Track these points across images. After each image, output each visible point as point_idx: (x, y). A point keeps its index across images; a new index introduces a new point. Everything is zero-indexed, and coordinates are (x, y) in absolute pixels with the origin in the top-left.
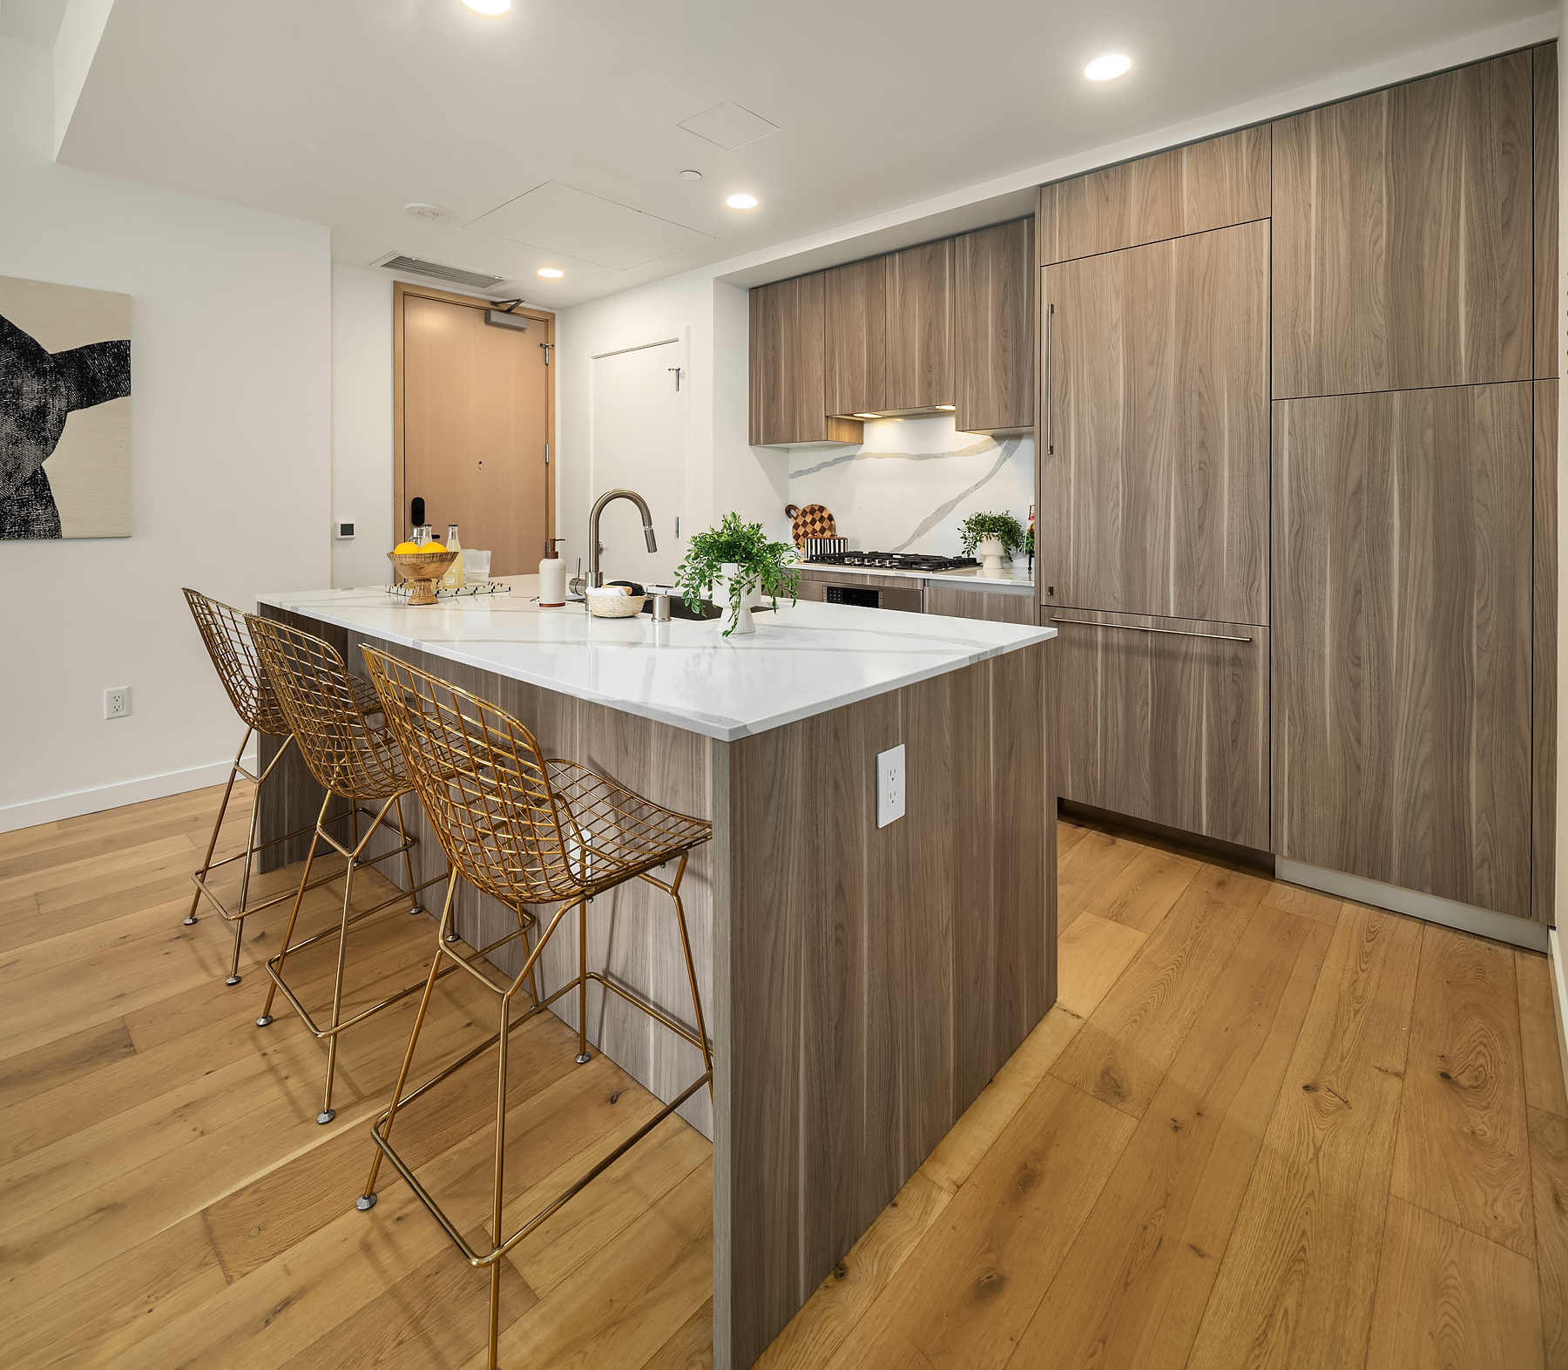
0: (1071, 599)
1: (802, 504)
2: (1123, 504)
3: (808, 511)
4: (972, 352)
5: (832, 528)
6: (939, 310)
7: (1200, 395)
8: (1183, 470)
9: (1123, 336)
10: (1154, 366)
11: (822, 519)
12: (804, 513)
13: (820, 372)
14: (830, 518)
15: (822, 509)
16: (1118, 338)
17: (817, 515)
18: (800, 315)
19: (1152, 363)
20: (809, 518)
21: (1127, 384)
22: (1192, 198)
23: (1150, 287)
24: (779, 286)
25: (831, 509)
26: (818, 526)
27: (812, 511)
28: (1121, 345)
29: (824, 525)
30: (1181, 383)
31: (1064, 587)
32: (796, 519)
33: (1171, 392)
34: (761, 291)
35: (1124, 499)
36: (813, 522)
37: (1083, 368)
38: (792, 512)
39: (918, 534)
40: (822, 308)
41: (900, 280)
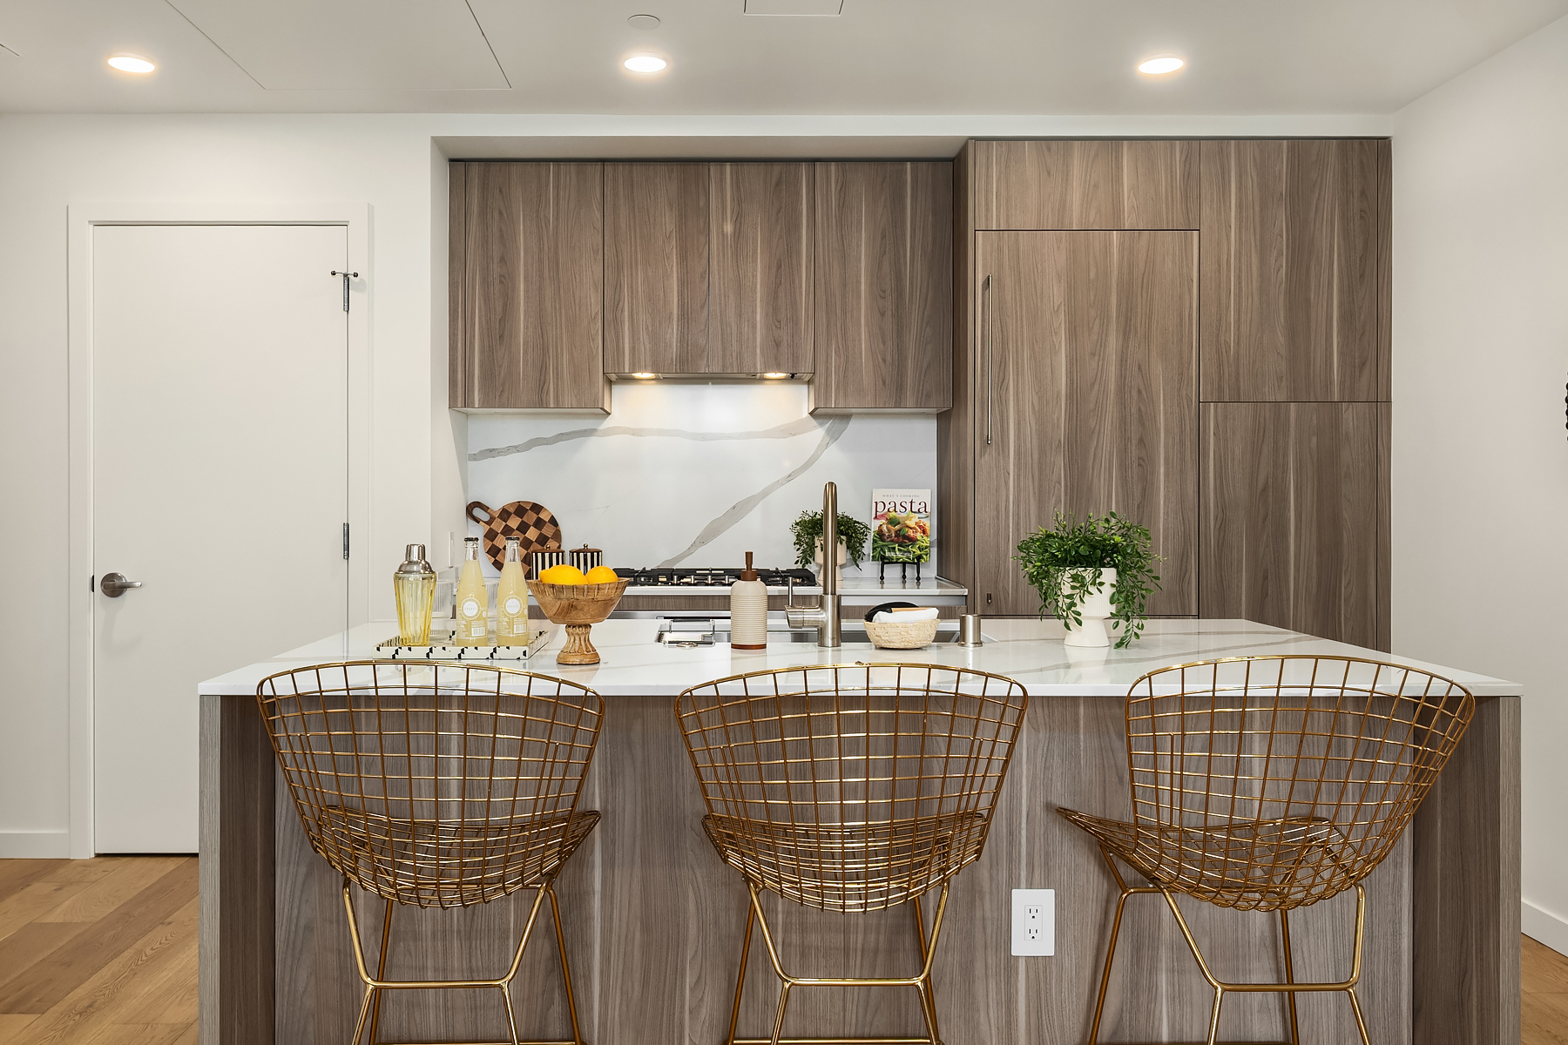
0: (1010, 605)
1: (497, 503)
2: (1066, 500)
3: (512, 510)
4: (839, 311)
5: (557, 536)
6: (791, 251)
7: (1139, 392)
8: (1123, 467)
9: (1065, 323)
10: (1097, 358)
11: (539, 524)
12: (505, 514)
13: (596, 308)
14: (553, 521)
15: (537, 508)
16: (1060, 323)
17: (531, 518)
18: (557, 218)
19: (1094, 355)
20: (514, 522)
21: (1070, 373)
22: (1132, 194)
23: (1092, 275)
24: (515, 167)
25: (552, 507)
26: (532, 534)
27: (520, 509)
28: (1063, 331)
29: (544, 531)
30: (1122, 377)
31: (1002, 593)
32: (489, 523)
33: (1112, 387)
34: (475, 169)
35: (1066, 495)
36: (523, 528)
37: (1023, 350)
38: (477, 512)
39: (702, 540)
40: (598, 215)
41: (733, 199)
